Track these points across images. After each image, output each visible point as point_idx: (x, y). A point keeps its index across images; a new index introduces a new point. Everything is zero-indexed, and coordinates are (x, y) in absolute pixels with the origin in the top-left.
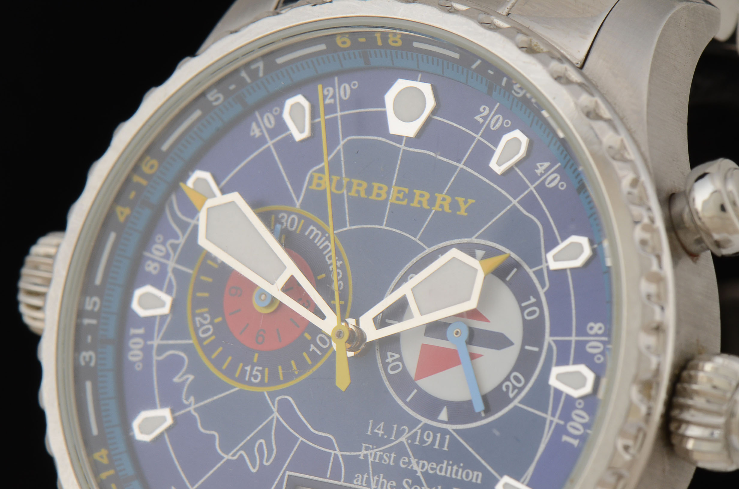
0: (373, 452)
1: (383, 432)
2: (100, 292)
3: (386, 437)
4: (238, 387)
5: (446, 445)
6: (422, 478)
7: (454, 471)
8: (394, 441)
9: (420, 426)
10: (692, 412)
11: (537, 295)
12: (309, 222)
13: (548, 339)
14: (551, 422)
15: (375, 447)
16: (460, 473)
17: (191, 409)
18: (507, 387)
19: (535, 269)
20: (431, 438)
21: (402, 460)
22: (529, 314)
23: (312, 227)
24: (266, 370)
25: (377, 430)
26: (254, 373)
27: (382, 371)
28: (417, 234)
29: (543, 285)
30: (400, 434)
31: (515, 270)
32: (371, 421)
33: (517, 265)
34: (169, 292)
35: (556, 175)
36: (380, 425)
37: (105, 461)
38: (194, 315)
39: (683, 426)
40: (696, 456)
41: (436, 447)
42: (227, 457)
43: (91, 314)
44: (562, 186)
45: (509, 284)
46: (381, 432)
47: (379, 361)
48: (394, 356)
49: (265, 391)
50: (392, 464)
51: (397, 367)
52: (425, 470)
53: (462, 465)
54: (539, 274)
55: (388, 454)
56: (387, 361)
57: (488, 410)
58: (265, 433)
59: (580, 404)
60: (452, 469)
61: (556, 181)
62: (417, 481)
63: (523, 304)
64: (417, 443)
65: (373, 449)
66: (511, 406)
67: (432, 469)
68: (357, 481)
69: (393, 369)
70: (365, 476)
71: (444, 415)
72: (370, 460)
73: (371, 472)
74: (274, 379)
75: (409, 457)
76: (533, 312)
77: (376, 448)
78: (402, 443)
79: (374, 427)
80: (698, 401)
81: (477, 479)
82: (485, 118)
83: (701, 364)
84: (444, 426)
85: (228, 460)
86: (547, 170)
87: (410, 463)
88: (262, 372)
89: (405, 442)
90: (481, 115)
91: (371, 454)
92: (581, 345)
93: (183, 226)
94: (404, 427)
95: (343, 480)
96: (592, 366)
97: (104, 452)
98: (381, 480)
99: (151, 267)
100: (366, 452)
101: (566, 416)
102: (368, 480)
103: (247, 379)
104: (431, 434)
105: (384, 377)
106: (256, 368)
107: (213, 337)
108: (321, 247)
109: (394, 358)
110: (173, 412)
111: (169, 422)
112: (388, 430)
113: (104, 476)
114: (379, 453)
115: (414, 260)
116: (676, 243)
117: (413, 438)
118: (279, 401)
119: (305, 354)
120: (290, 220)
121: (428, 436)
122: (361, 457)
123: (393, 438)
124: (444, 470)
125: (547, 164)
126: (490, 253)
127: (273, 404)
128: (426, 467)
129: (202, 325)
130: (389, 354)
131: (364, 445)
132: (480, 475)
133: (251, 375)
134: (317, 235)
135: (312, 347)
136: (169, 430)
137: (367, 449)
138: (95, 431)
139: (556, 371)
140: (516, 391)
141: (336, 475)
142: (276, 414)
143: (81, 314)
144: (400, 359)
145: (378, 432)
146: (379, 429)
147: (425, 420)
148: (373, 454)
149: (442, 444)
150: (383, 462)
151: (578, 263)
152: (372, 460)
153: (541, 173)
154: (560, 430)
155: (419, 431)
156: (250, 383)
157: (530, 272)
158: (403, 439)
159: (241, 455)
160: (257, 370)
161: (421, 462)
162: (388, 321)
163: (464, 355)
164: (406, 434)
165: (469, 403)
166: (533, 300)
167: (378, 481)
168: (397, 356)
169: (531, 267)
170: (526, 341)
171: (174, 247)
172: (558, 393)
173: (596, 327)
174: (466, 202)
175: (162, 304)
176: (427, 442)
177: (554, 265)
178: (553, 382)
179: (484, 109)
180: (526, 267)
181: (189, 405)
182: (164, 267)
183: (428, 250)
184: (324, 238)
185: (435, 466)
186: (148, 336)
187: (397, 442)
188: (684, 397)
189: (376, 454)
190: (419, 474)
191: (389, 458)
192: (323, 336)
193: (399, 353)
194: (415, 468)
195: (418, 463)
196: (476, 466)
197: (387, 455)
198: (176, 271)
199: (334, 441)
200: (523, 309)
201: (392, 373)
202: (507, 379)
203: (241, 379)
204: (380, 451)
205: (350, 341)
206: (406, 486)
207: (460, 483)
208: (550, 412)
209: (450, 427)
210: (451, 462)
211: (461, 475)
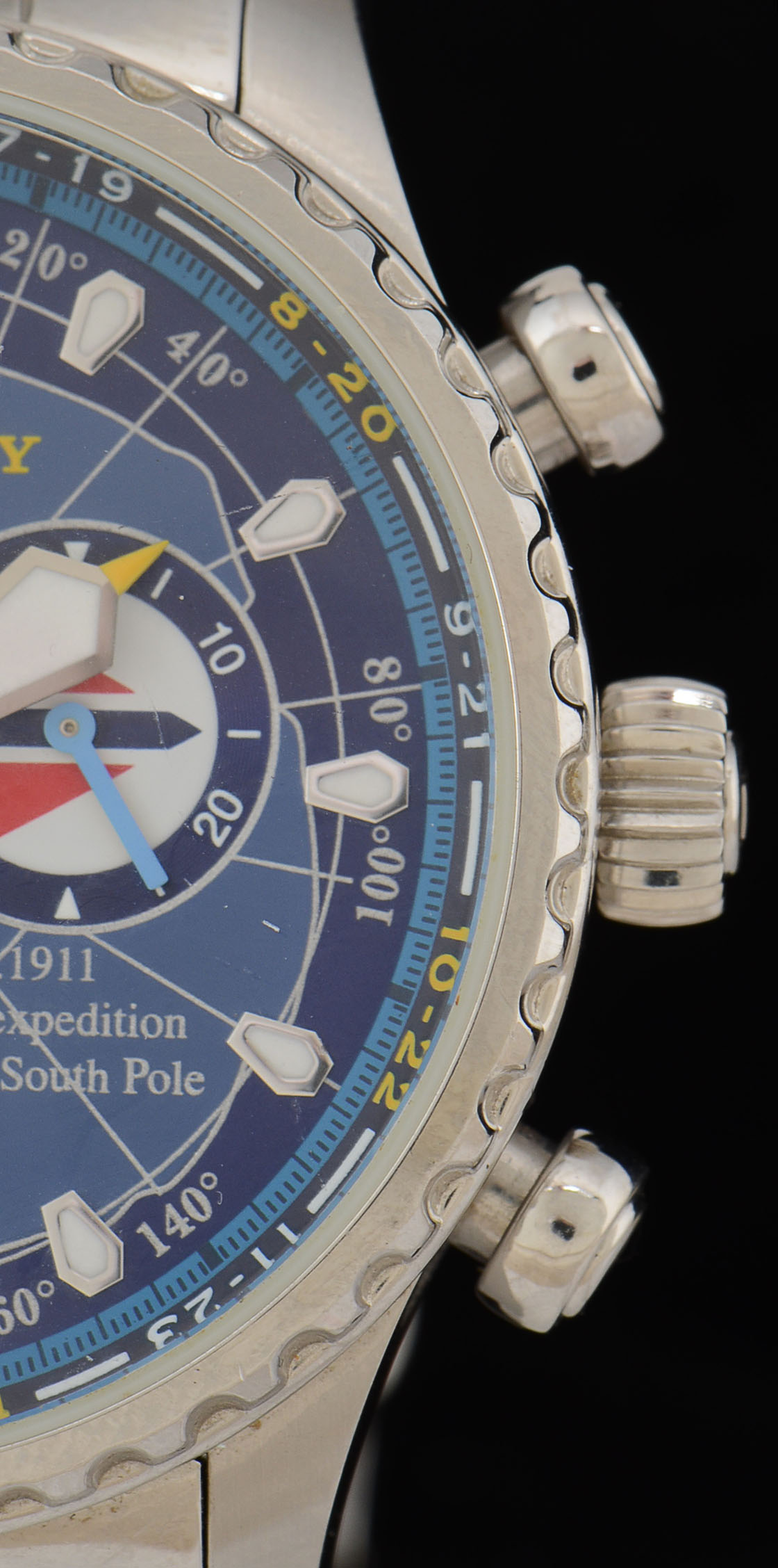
5: (88, 970)
6: (45, 1050)
7: (119, 1022)
9: (17, 938)
11: (230, 619)
13: (278, 709)
14: (323, 883)
16: (133, 1027)
18: (205, 824)
19: (214, 565)
20: (49, 962)
22: (222, 662)
29: (242, 597)
31: (168, 572)
33: (171, 561)
35: (217, 357)
41: (65, 976)
44: (238, 378)
45: (162, 606)
52: (48, 1030)
53: (133, 1006)
54: (227, 573)
59: (381, 834)
60: (113, 1020)
61: (223, 369)
62: (33, 1058)
63: (204, 643)
64: (17, 976)
66: (222, 864)
67: (66, 1026)
71: (67, 907)
76: (232, 657)
81: (176, 1031)
82: (23, 256)
84: (76, 931)
86: (194, 350)
87: (9, 1021)
90: (12, 252)
92: (357, 711)
96: (393, 751)
101: (355, 864)
104: (47, 952)
117: (5, 966)
121: (41, 958)
124: (94, 1023)
125: (192, 337)
126: (106, 546)
128: (51, 1024)
132: (182, 1020)
139: (311, 775)
140: (227, 830)
147: (24, 926)
149: (77, 969)
153: (183, 358)
154: (346, 899)
155: (18, 951)
157: (205, 572)
161: (36, 1016)
163: (94, 772)
165: (129, 871)
166: (224, 631)
169: (205, 562)
170: (228, 717)
172: (325, 819)
173: (385, 667)
174: (18, 444)
176: (40, 971)
177: (260, 551)
178: (313, 796)
179: (17, 237)
180: (194, 563)
185: (70, 1019)
190: (37, 1042)
194: (25, 1029)
195: (29, 1019)
196: (172, 1004)
200: (205, 654)
202: (202, 807)
206: (11, 1073)
207: (137, 1047)
208: (315, 864)
209: (89, 931)
210: (107, 1005)
211: (137, 1028)
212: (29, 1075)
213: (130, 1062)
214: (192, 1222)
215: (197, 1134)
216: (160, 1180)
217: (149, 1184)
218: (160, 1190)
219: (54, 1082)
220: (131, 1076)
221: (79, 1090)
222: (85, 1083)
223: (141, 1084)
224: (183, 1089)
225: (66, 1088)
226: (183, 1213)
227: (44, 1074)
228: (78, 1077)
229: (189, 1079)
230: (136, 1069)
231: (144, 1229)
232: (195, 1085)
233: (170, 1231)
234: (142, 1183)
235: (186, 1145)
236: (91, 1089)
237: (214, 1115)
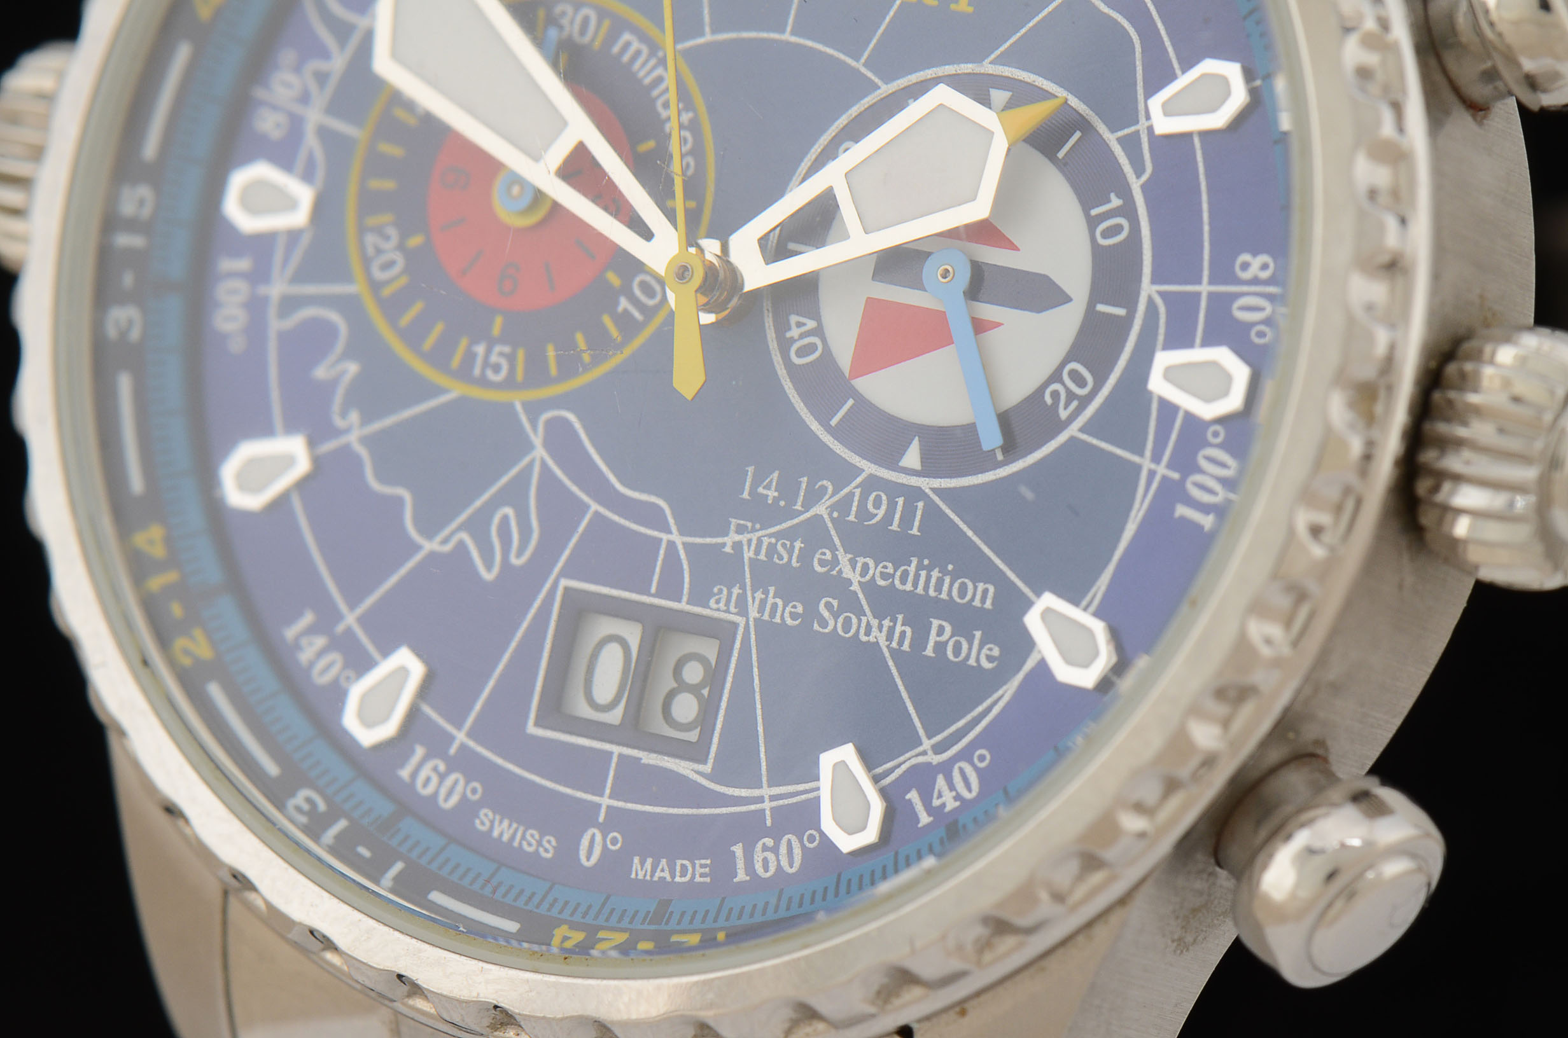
0: (754, 537)
1: (776, 494)
2: (153, 174)
3: (782, 503)
4: (456, 390)
5: (917, 523)
6: (861, 596)
7: (933, 581)
8: (801, 513)
9: (859, 480)
10: (1466, 454)
11: (1125, 192)
12: (620, 25)
13: (1148, 289)
14: (1152, 474)
15: (758, 526)
16: (945, 588)
17: (353, 438)
18: (1055, 395)
19: (1120, 134)
20: (884, 507)
21: (817, 556)
22: (1106, 234)
23: (627, 36)
24: (521, 354)
25: (764, 488)
26: (494, 358)
27: (777, 358)
28: (861, 55)
29: (1139, 171)
30: (814, 497)
31: (1078, 134)
32: (751, 470)
33: (1084, 125)
34: (307, 177)
36: (771, 477)
37: (158, 551)
38: (362, 230)
39: (1447, 486)
40: (1474, 555)
41: (895, 527)
42: (430, 546)
43: (132, 225)
45: (1063, 166)
46: (772, 494)
47: (771, 334)
48: (804, 324)
49: (517, 400)
50: (794, 563)
51: (812, 348)
52: (868, 577)
53: (950, 567)
54: (1131, 144)
55: (788, 543)
56: (788, 335)
57: (1011, 447)
58: (515, 494)
59: (1216, 434)
60: (928, 577)
62: (850, 604)
63: (1094, 212)
64: (852, 518)
65: (754, 530)
66: (1062, 438)
67: (884, 576)
68: (718, 602)
69: (801, 353)
70: (736, 591)
71: (912, 458)
72: (748, 554)
73: (748, 581)
74: (537, 374)
75: (834, 549)
76: (1116, 230)
77: (761, 529)
78: (818, 517)
79: (755, 484)
80: (1479, 430)
81: (983, 600)
83: (1488, 349)
84: (914, 481)
85: (432, 555)
87: (835, 561)
88: (511, 358)
89: (826, 517)
91: (750, 541)
92: (1221, 304)
93: (342, 31)
94: (825, 482)
95: (685, 598)
96: (1244, 351)
97: (156, 532)
98: (770, 601)
99: (269, 123)
100: (737, 538)
101: (1185, 462)
102: (742, 599)
103: (477, 371)
104: (884, 497)
105: (782, 372)
106: (497, 349)
107: (403, 281)
108: (647, 81)
109: (803, 329)
110: (312, 443)
111: (303, 466)
112: (788, 489)
113: (156, 583)
114: (766, 541)
115: (854, 111)
116: (1438, 77)
117: (843, 506)
118: (549, 423)
119: (607, 320)
120: (579, 19)
121: (877, 504)
122: (728, 549)
123: (798, 507)
124: (911, 578)
126: (1022, 95)
127: (534, 427)
128: (871, 572)
129: (379, 251)
130: (794, 319)
131: (733, 521)
132: (991, 589)
133: (486, 363)
134: (638, 53)
135: (624, 304)
136: (302, 485)
137: (740, 530)
138: (137, 483)
139: (1163, 359)
140: (1075, 404)
141: (671, 588)
142: (540, 452)
143: (111, 223)
144: (819, 331)
145: (765, 492)
146: (768, 487)
147: (869, 468)
148: (754, 542)
149: (907, 519)
150: (776, 560)
151: (1219, 119)
152: (751, 554)
154: (1171, 493)
155: (858, 492)
156: (484, 382)
157: (1111, 139)
158: (821, 509)
159: (461, 545)
160: (501, 354)
161: (861, 561)
162: (792, 246)
163: (960, 326)
164: (827, 497)
165: (970, 430)
166: (1116, 202)
167: (763, 603)
168: (811, 324)
169: (1113, 130)
170: (1098, 293)
171: (321, 78)
172: (1168, 409)
173: (1256, 264)
175: (291, 204)
176: (873, 516)
177: (1164, 125)
178: (1158, 384)
180: (1102, 128)
181: (347, 431)
182: (296, 125)
183: (885, 89)
184: (653, 62)
185: (890, 570)
186: (259, 275)
187: (808, 515)
188: (1448, 420)
189: (760, 542)
190: (855, 587)
191: (790, 552)
192: (648, 278)
193: (816, 316)
194: (847, 573)
195: (853, 563)
196: (982, 571)
197: (784, 545)
198: (324, 133)
199: (668, 512)
200: (1092, 223)
201: (798, 361)
202: (1056, 377)
203: (464, 374)
204: (770, 536)
205: (704, 289)
206: (826, 614)
207: (947, 609)
208: (1148, 453)
209: (926, 484)
210: (926, 562)
211: (949, 590)
212: (841, 620)
213: (936, 623)
214: (958, 797)
215: (980, 709)
216: (938, 749)
217: (925, 753)
218: (936, 759)
219: (862, 631)
220: (933, 638)
221: (883, 643)
222: (889, 638)
223: (940, 647)
224: (978, 660)
225: (872, 639)
226: (952, 787)
227: (854, 620)
228: (885, 629)
229: (985, 651)
230: (940, 631)
231: (913, 796)
232: (990, 658)
233: (936, 803)
234: (920, 749)
235: (969, 717)
236: (894, 645)
237: (1000, 692)
